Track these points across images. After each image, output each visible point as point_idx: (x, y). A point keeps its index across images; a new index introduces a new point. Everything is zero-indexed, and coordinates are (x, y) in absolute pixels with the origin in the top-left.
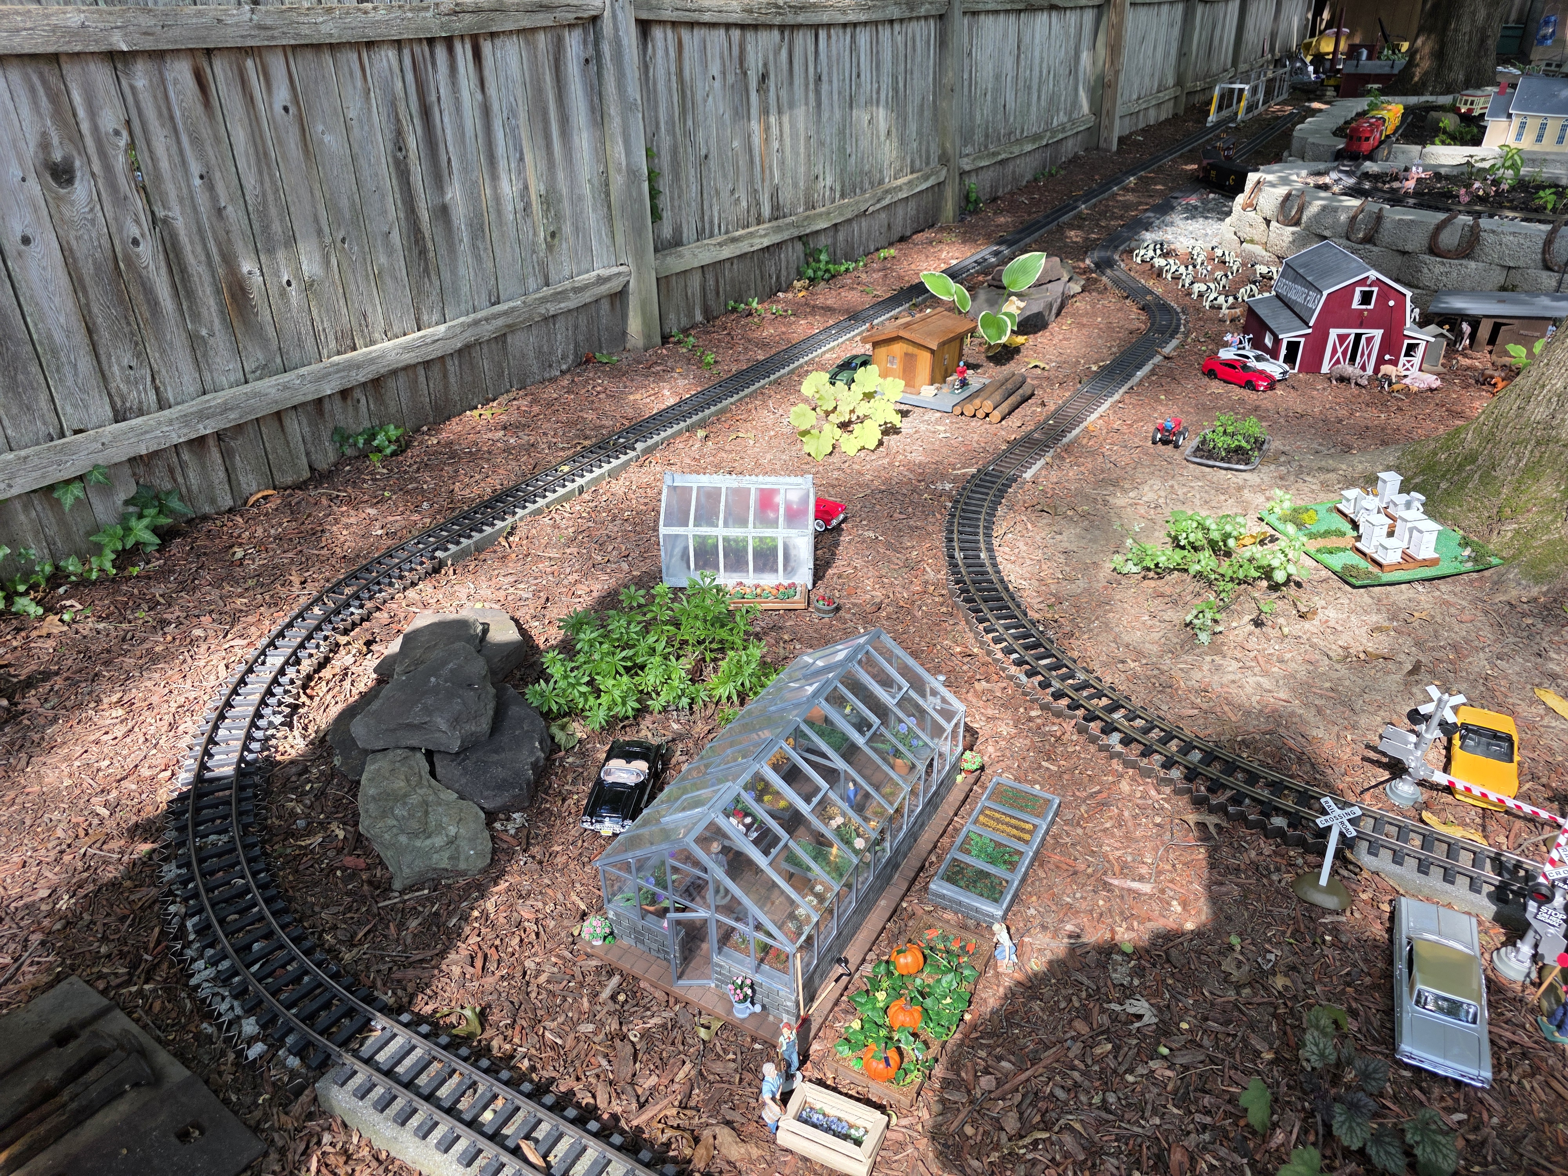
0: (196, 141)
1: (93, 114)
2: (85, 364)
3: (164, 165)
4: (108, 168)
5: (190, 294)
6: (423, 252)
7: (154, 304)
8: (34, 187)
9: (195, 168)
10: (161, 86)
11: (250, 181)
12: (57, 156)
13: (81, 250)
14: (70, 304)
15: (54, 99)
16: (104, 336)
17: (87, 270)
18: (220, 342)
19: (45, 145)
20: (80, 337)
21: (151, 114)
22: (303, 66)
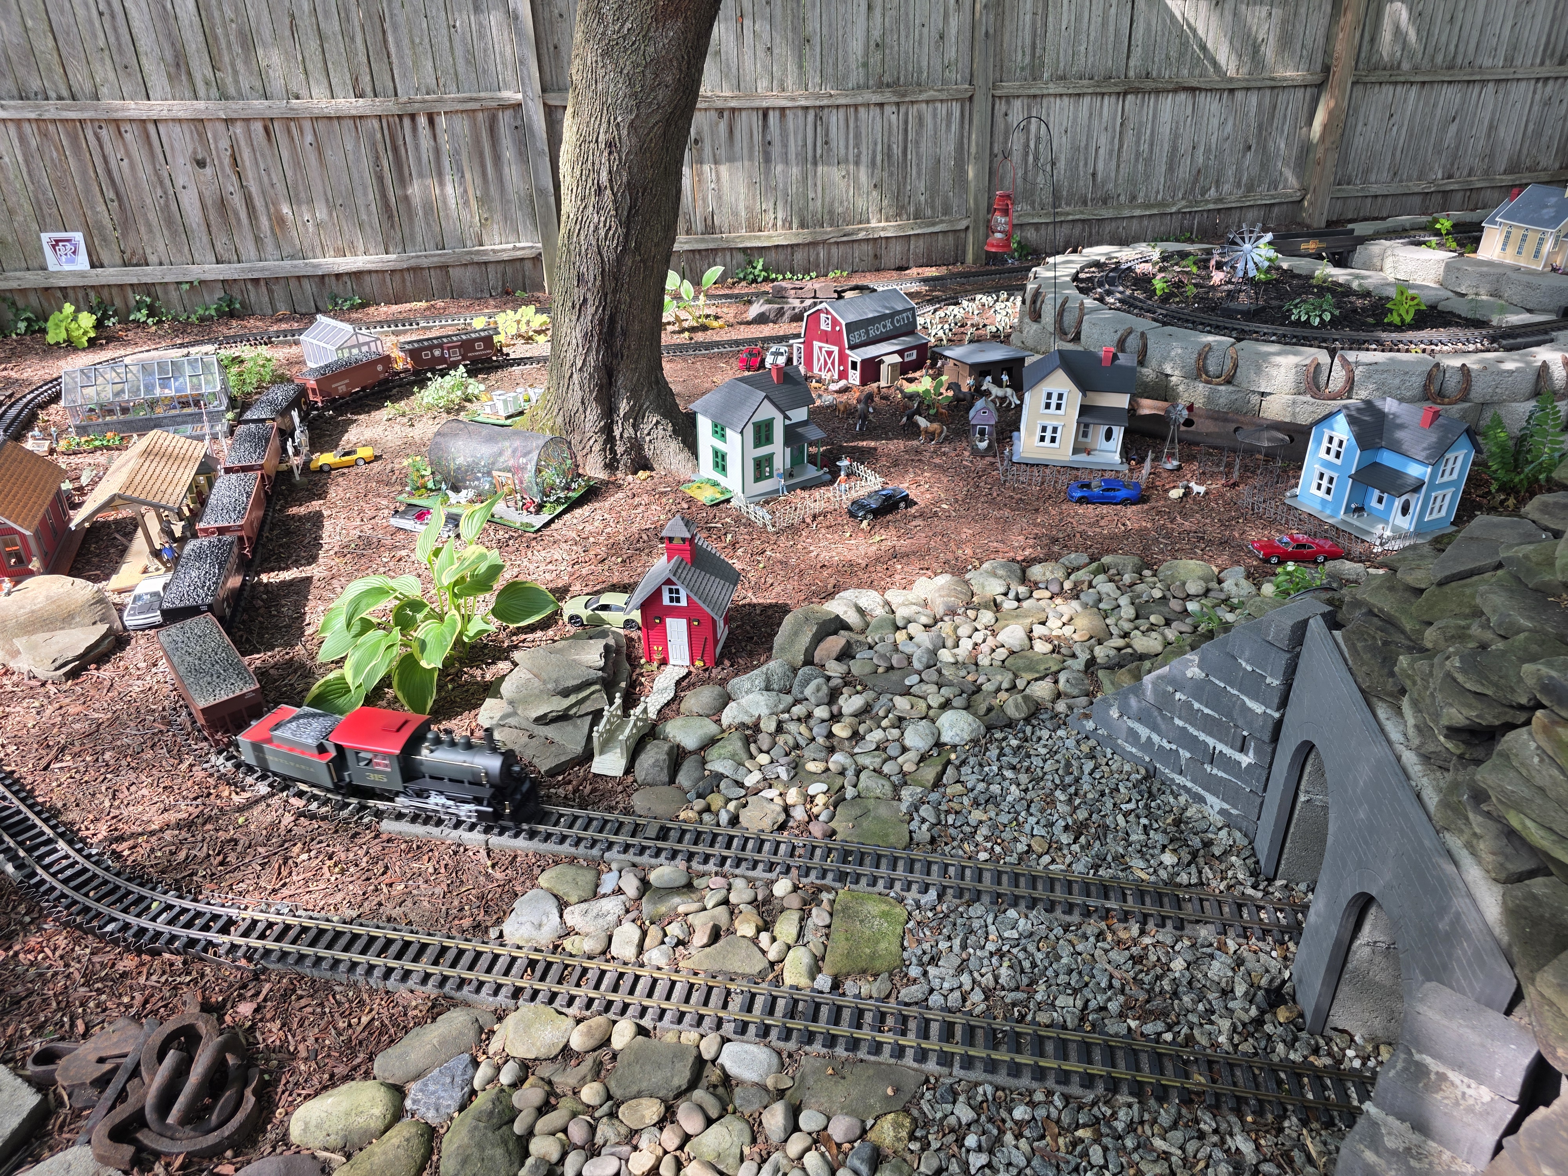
0: (263, 155)
1: (216, 142)
2: (205, 239)
3: (247, 163)
4: (221, 163)
5: (256, 218)
6: (390, 217)
7: (239, 220)
8: (188, 166)
9: (262, 167)
10: (248, 132)
11: (289, 173)
12: (200, 157)
13: (207, 193)
14: (201, 214)
15: (200, 135)
16: (214, 230)
17: (209, 202)
18: (269, 242)
19: (195, 152)
20: (204, 228)
21: (242, 143)
22: (321, 126)
